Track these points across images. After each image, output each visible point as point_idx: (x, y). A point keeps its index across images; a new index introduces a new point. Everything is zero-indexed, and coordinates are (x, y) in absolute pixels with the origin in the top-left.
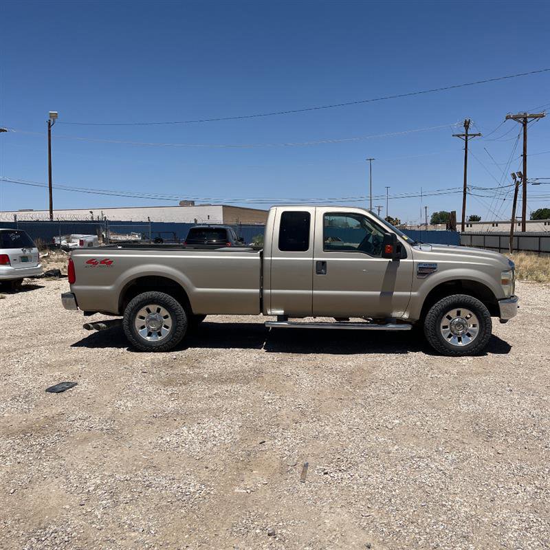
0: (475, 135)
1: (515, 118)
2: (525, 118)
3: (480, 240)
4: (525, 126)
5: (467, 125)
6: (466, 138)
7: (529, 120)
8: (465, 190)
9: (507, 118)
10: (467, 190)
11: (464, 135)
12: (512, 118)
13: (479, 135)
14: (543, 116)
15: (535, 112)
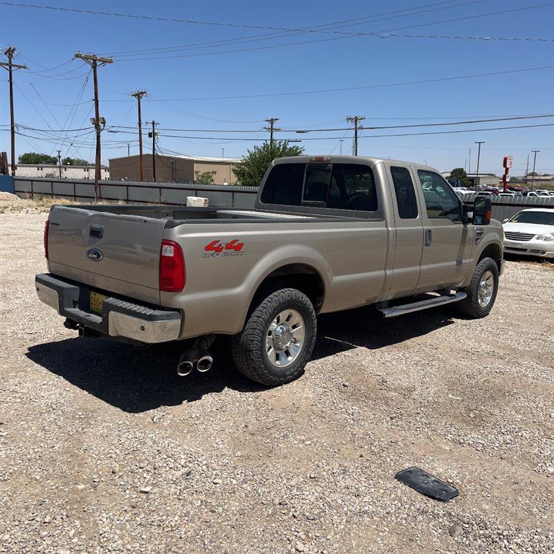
0: (20, 67)
1: (86, 58)
2: (95, 61)
3: (47, 188)
4: (94, 68)
5: (10, 52)
6: (10, 67)
7: (98, 63)
8: (12, 128)
9: (77, 56)
10: (15, 129)
11: (7, 65)
12: (83, 58)
13: (25, 67)
14: (112, 62)
15: (106, 57)
